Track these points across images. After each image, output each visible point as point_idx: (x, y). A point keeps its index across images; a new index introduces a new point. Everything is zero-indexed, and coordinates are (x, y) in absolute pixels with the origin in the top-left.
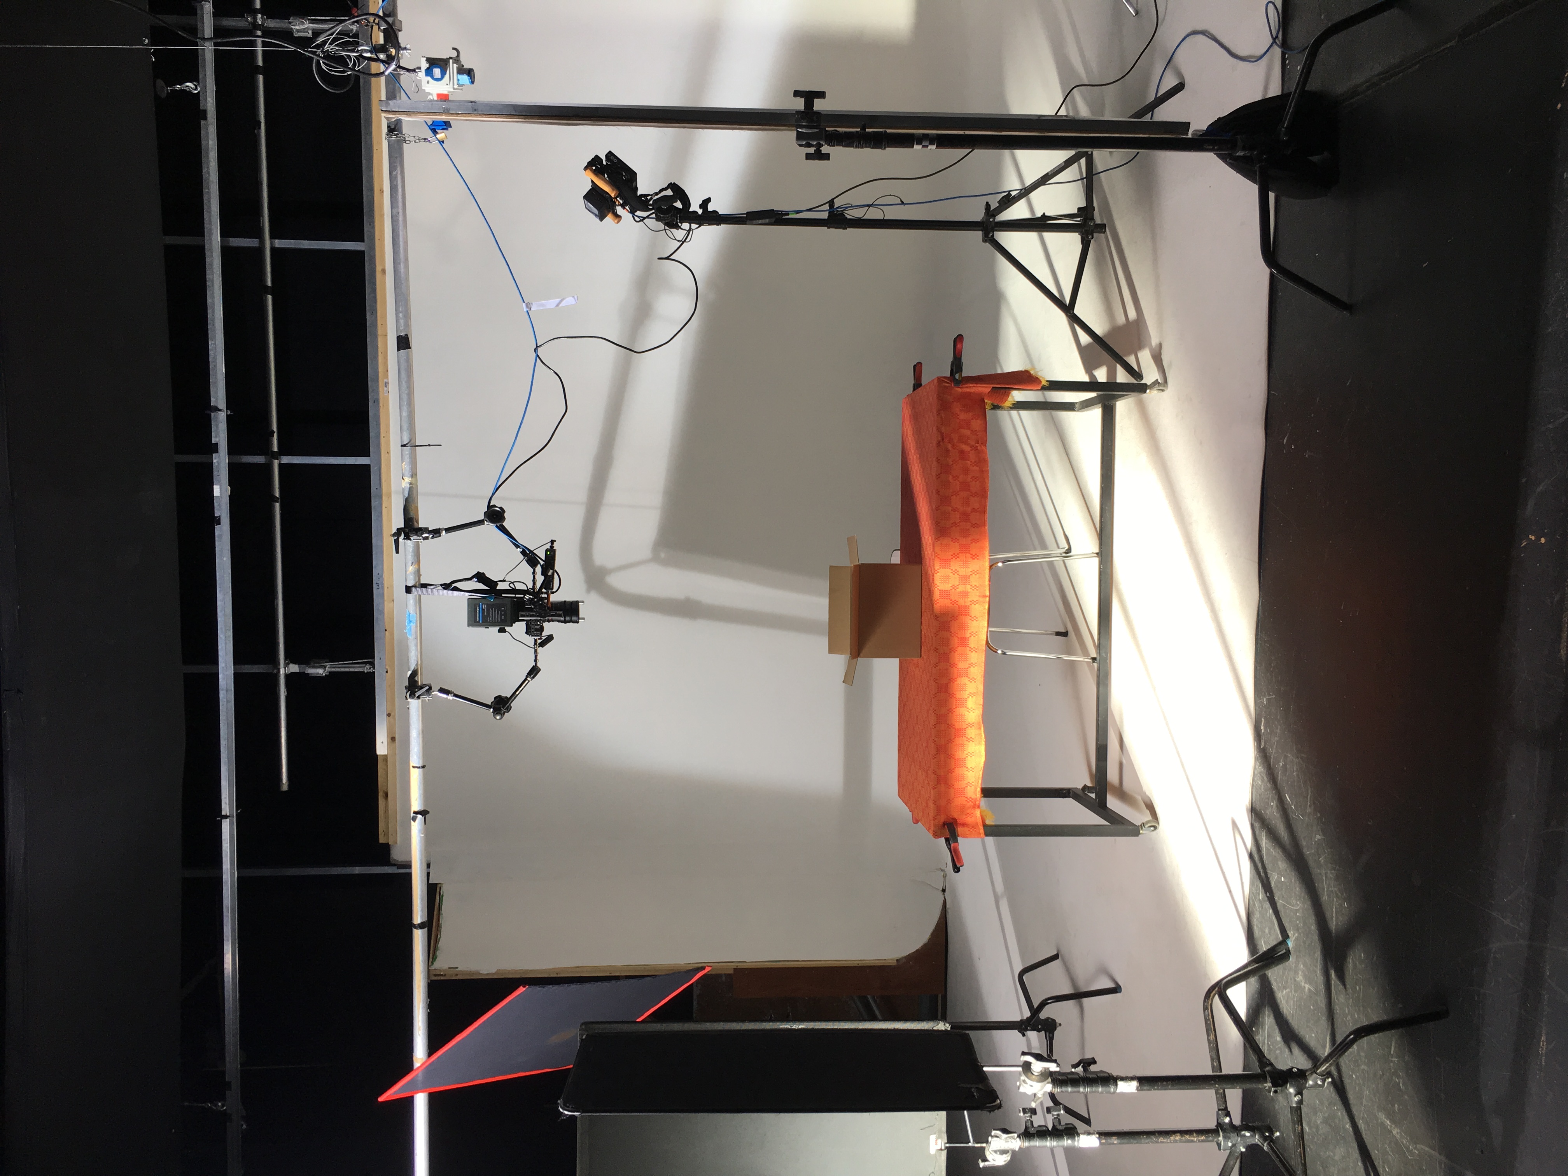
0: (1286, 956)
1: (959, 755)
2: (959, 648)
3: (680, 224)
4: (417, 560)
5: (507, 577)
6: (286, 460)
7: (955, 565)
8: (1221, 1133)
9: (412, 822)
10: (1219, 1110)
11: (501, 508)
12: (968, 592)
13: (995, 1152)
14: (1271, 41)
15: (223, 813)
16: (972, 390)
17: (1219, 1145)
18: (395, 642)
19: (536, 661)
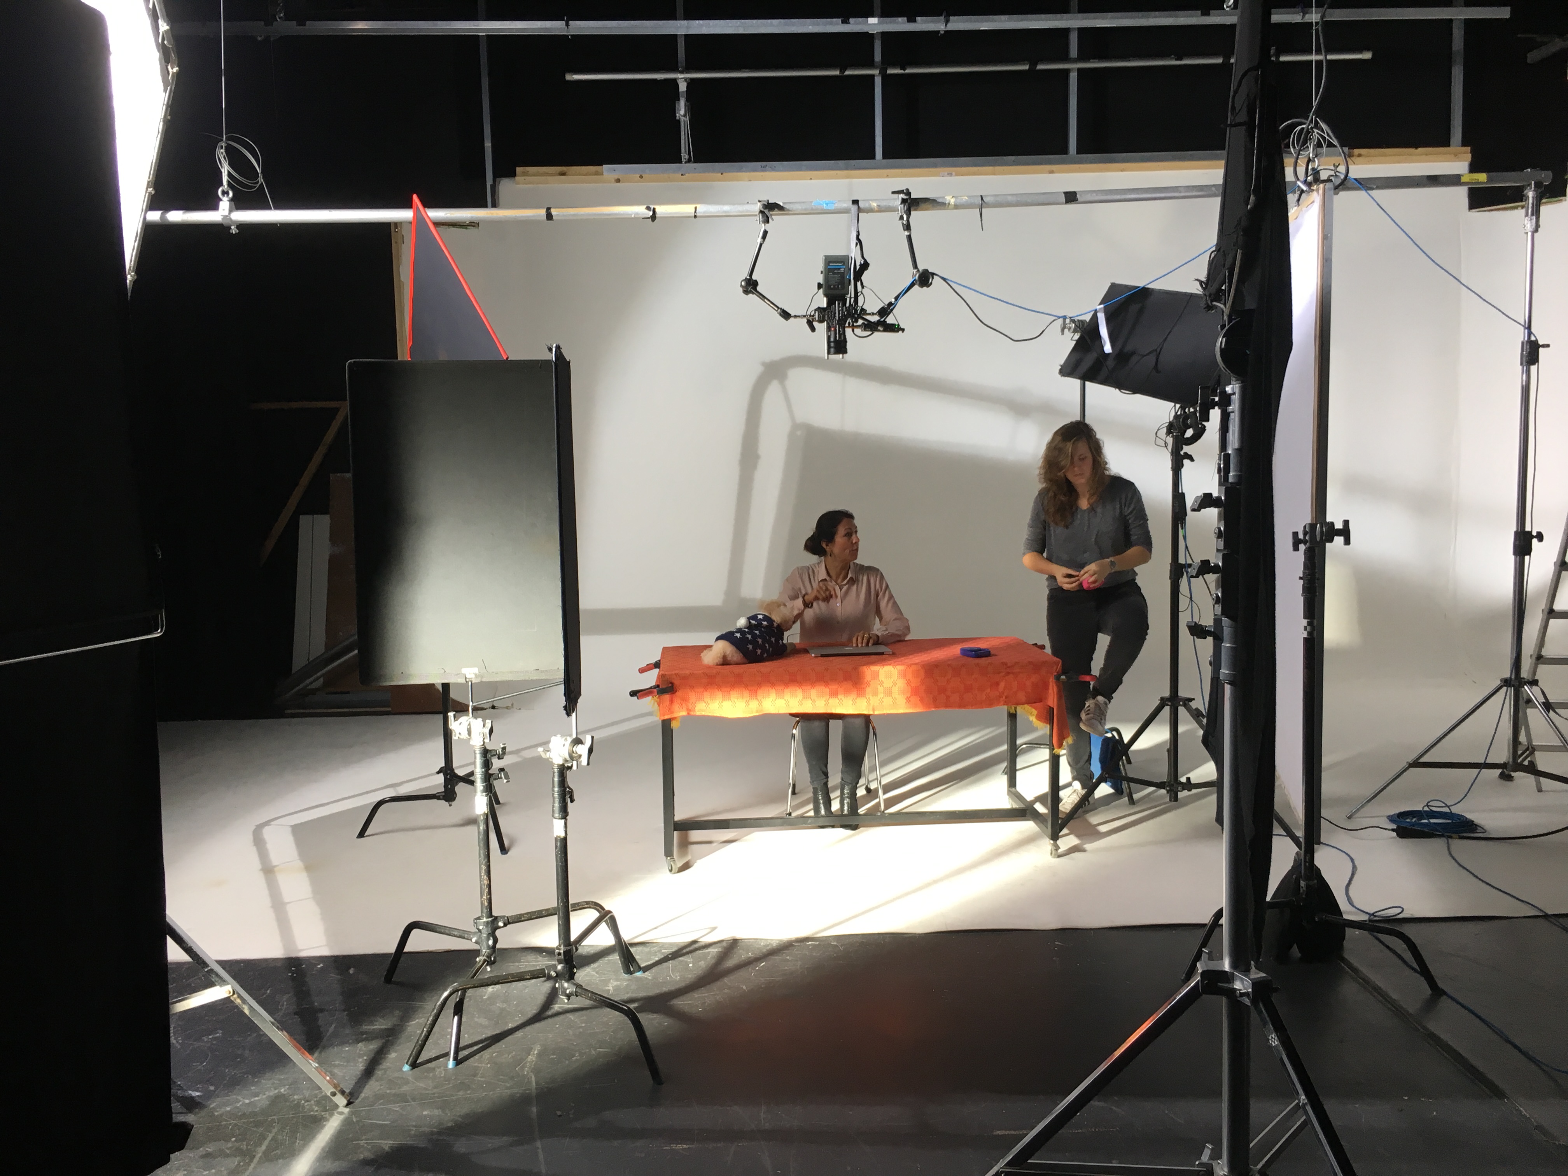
0: (628, 972)
1: (734, 694)
2: (828, 690)
3: (1171, 435)
4: (881, 210)
5: (868, 290)
6: (878, 81)
7: (901, 683)
8: (490, 919)
9: (645, 206)
10: (507, 917)
11: (931, 283)
12: (877, 695)
13: (469, 725)
14: (1372, 912)
15: (571, 22)
16: (1050, 691)
17: (479, 918)
18: (710, 183)
19: (796, 316)
